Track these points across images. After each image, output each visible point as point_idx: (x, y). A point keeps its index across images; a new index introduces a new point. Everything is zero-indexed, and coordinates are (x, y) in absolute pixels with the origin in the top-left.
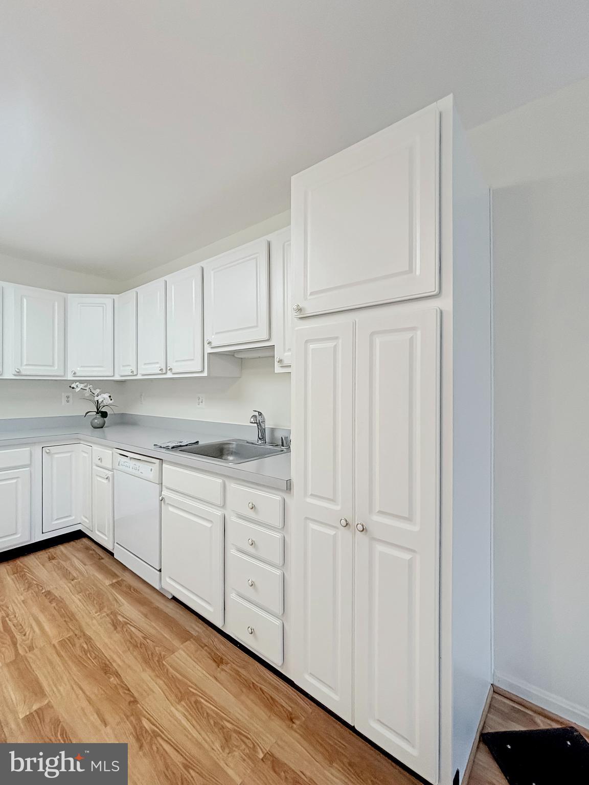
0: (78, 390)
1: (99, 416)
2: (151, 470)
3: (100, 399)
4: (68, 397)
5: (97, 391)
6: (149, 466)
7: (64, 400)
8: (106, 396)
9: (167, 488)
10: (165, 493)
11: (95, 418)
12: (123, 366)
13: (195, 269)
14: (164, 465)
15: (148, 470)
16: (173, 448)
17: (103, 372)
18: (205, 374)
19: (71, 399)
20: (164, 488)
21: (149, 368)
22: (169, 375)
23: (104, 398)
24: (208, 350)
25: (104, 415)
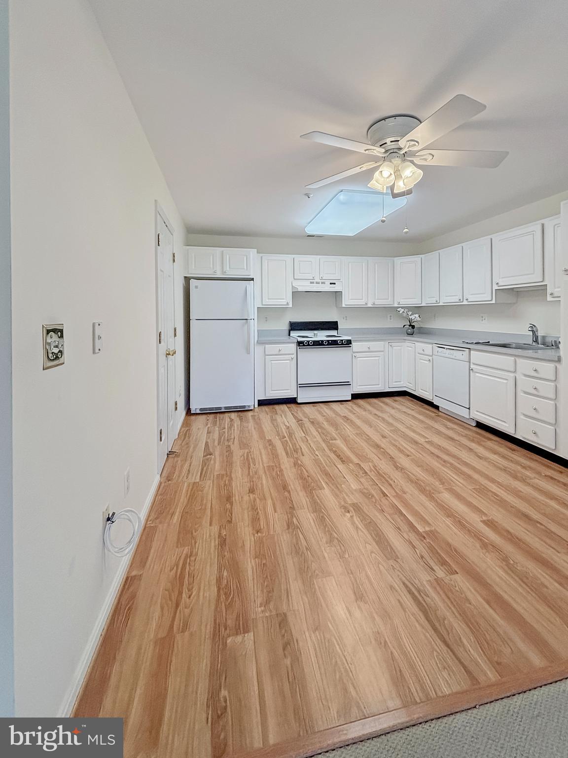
0: (401, 312)
1: (410, 327)
2: (463, 355)
3: (413, 317)
4: (391, 316)
5: (410, 313)
6: (461, 353)
7: (389, 318)
8: (417, 316)
9: (474, 364)
10: (472, 366)
11: (409, 329)
12: (429, 298)
13: (485, 240)
14: (472, 352)
15: (462, 355)
16: (476, 343)
17: (415, 301)
18: (494, 302)
19: (392, 317)
20: (471, 364)
21: (449, 298)
22: (465, 303)
23: (415, 317)
24: (495, 287)
25: (413, 327)
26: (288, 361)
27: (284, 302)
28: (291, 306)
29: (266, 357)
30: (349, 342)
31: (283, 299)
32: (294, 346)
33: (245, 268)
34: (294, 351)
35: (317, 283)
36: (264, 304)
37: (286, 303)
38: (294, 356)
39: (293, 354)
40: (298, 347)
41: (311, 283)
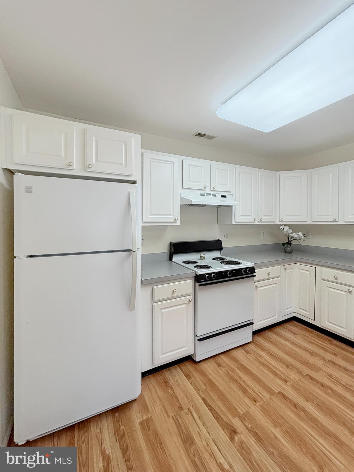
1: (289, 245)
11: (288, 247)
26: (184, 306)
27: (171, 218)
28: (178, 223)
29: (155, 304)
30: (252, 270)
31: (170, 215)
32: (191, 282)
33: (124, 163)
34: (191, 290)
35: (208, 195)
36: (145, 220)
37: (173, 221)
38: (191, 297)
39: (189, 295)
40: (197, 284)
41: (202, 194)
